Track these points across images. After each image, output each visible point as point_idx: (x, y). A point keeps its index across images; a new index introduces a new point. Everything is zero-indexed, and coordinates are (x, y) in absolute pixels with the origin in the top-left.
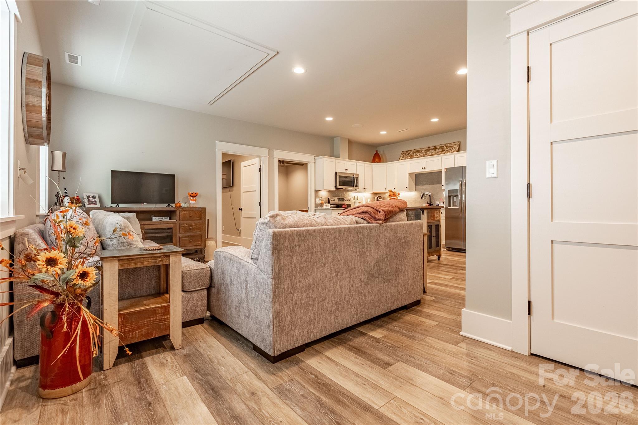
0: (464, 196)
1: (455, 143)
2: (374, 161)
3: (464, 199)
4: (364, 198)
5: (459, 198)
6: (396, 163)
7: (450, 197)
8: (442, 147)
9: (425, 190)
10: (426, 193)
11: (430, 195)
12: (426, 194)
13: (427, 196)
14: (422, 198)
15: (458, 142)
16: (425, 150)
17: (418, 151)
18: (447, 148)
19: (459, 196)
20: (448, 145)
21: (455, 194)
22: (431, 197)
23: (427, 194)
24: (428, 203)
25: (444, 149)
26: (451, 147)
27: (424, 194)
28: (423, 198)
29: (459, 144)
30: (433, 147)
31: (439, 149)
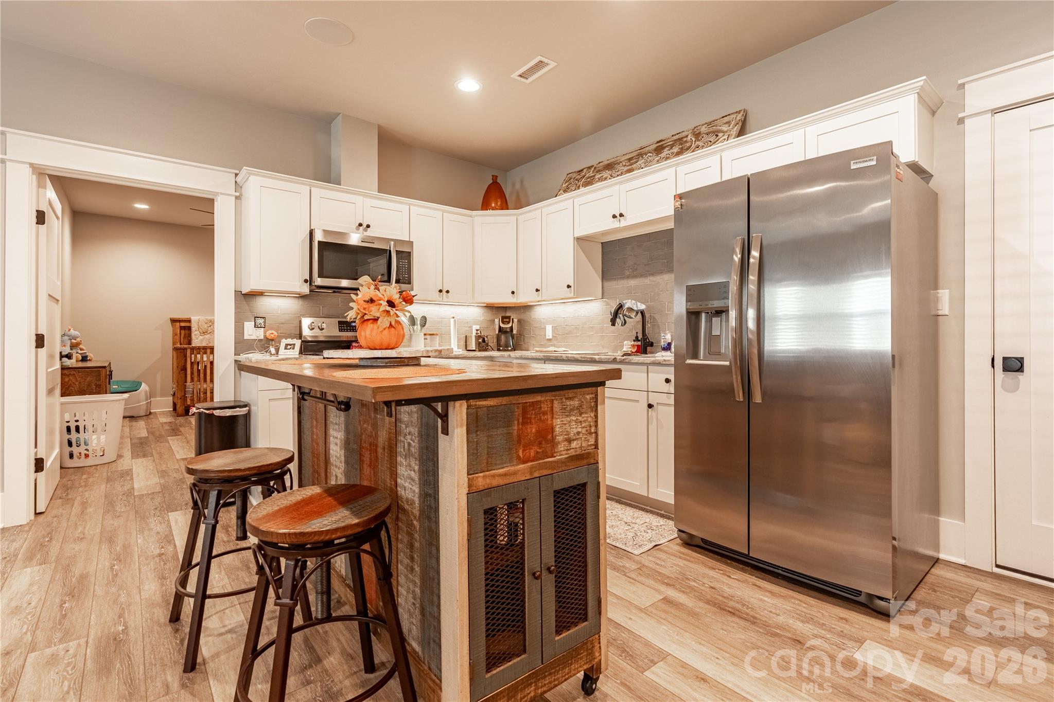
0: (751, 313)
1: (726, 119)
2: (485, 206)
3: (751, 324)
4: (452, 320)
5: (733, 322)
6: (541, 208)
7: (693, 316)
8: (680, 139)
9: (630, 294)
10: (628, 304)
11: (642, 313)
12: (626, 306)
13: (633, 315)
14: (613, 322)
15: (739, 112)
16: (630, 159)
17: (610, 166)
18: (697, 139)
19: (733, 314)
20: (703, 129)
21: (717, 304)
22: (647, 315)
23: (630, 309)
24: (637, 339)
25: (688, 145)
26: (713, 132)
27: (621, 307)
28: (619, 321)
29: (739, 117)
30: (654, 146)
31: (672, 146)
